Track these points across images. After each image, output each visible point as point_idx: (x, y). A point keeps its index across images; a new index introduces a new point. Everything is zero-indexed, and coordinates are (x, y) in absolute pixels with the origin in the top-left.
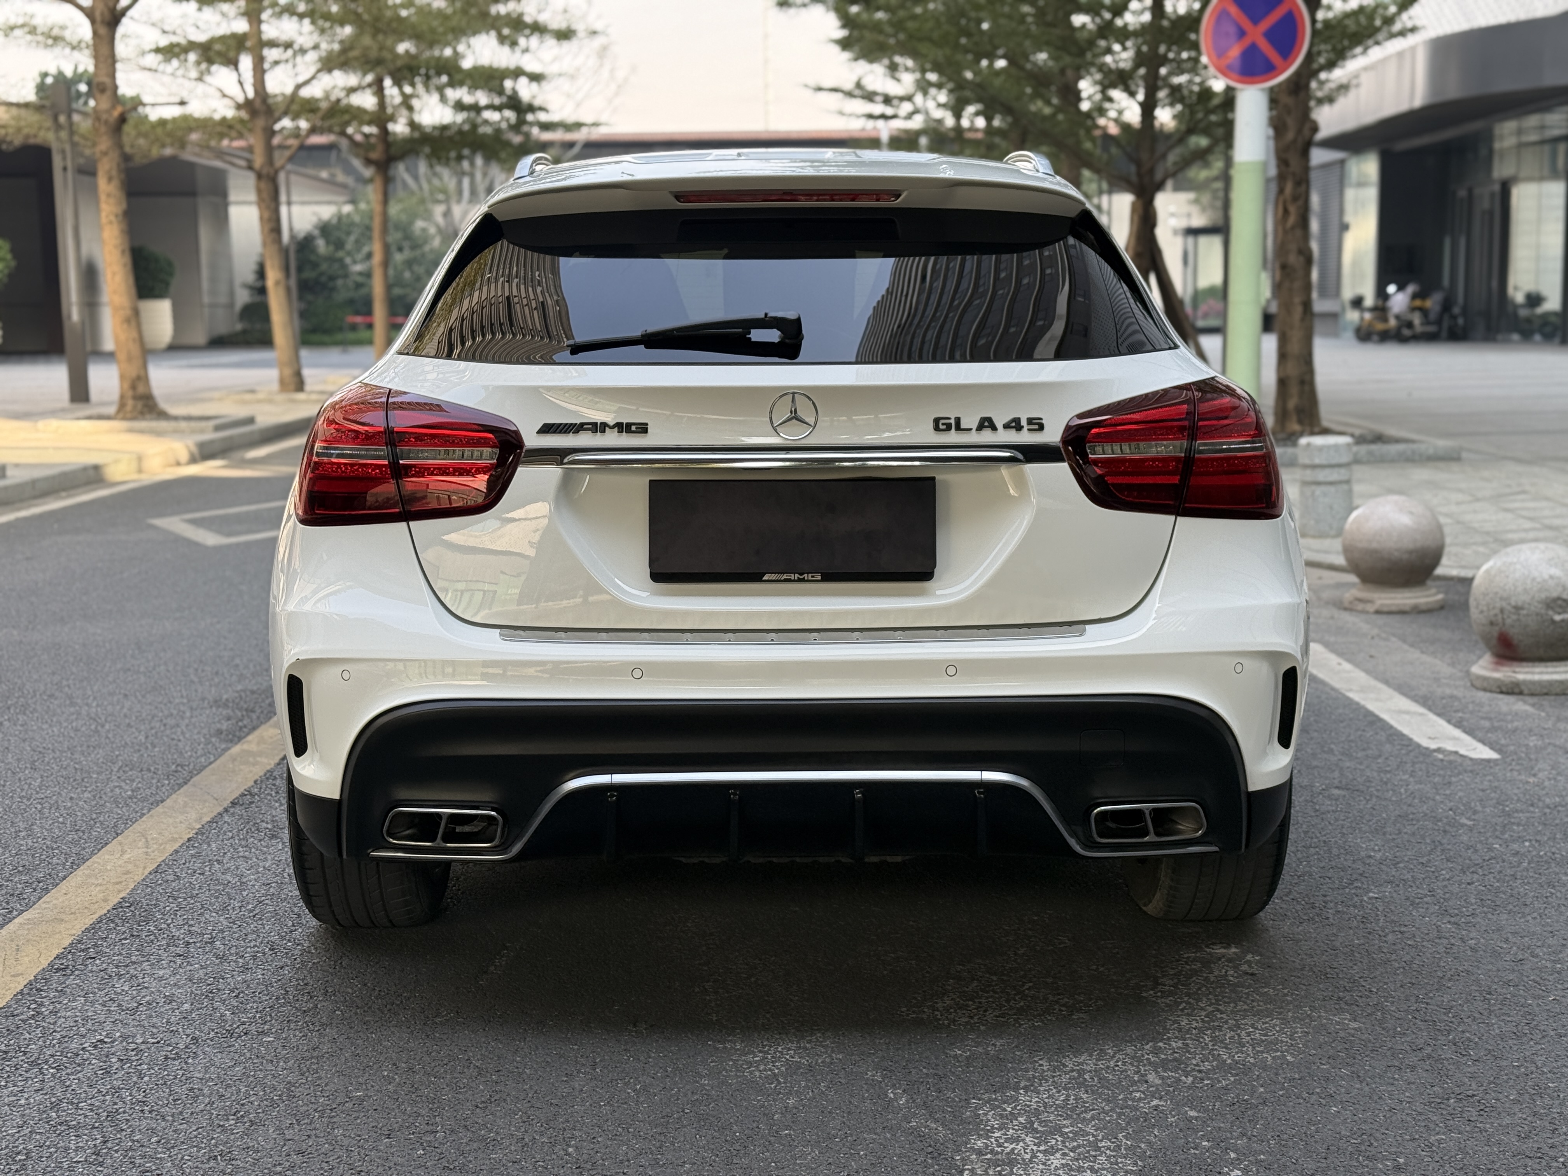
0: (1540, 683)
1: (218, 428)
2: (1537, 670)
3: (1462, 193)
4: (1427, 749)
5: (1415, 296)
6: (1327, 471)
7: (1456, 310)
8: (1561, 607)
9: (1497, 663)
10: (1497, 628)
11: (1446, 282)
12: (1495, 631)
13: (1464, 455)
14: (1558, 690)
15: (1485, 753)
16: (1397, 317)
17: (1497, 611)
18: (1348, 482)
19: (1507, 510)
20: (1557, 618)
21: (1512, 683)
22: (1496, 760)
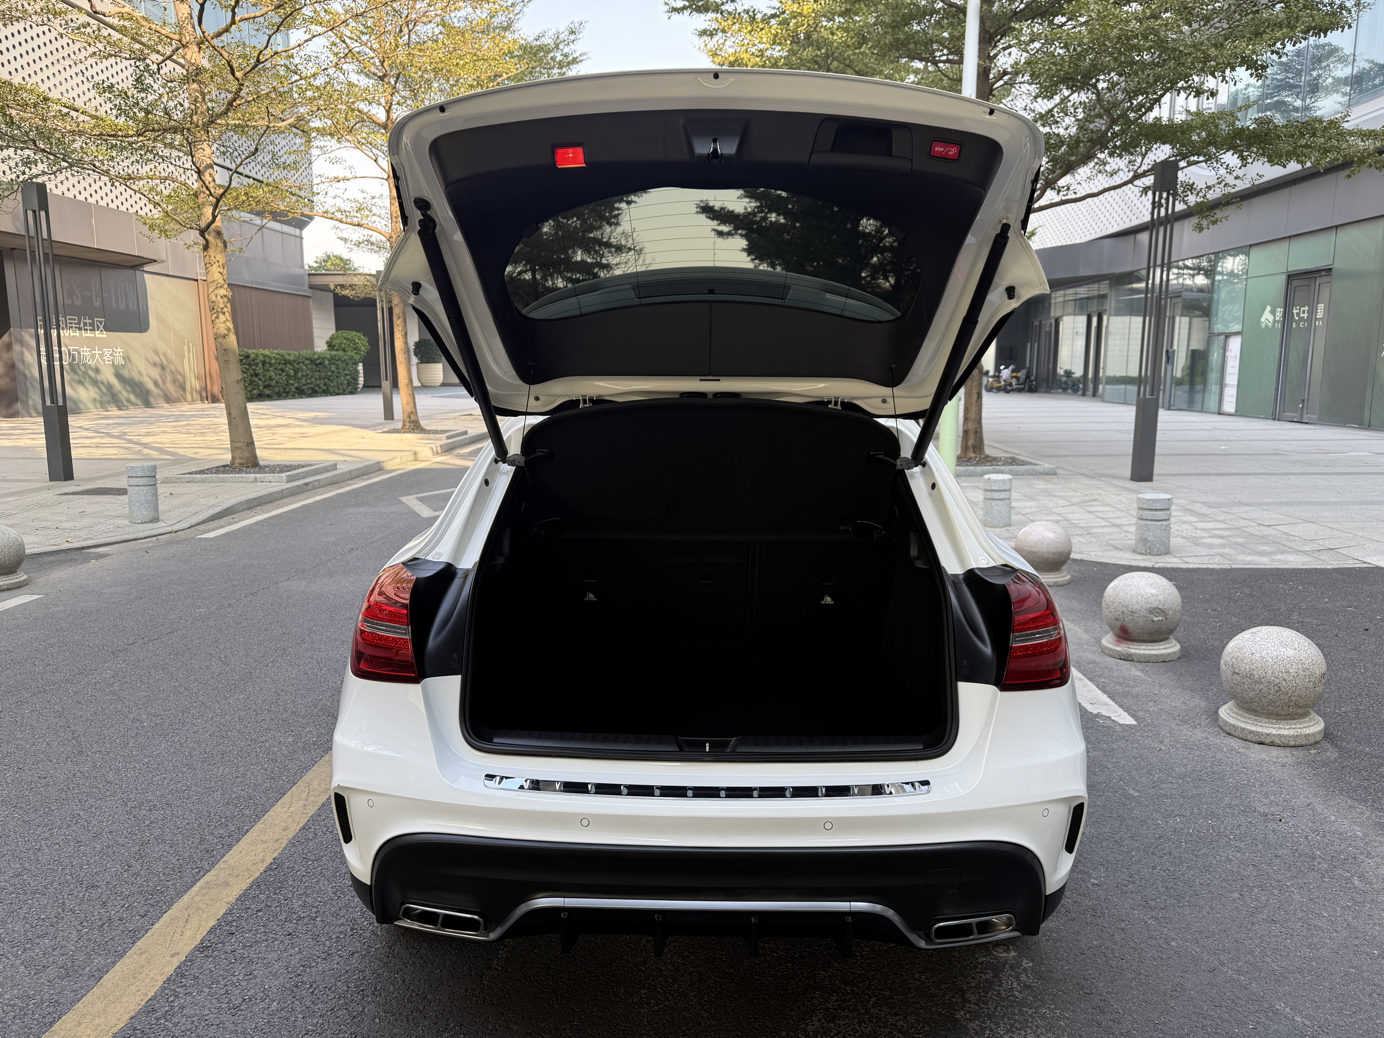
0: (1144, 655)
1: (448, 438)
2: (1142, 647)
3: (1036, 323)
4: (1091, 713)
5: (1013, 371)
6: (998, 493)
7: (1033, 378)
8: (1158, 613)
9: (1118, 641)
10: (1120, 622)
11: (1028, 365)
12: (1118, 624)
13: (1059, 471)
14: (1154, 660)
15: (1127, 720)
16: (1005, 381)
17: (1120, 613)
18: (1009, 499)
19: (1090, 512)
20: (1156, 619)
21: (1128, 654)
22: (1135, 725)
